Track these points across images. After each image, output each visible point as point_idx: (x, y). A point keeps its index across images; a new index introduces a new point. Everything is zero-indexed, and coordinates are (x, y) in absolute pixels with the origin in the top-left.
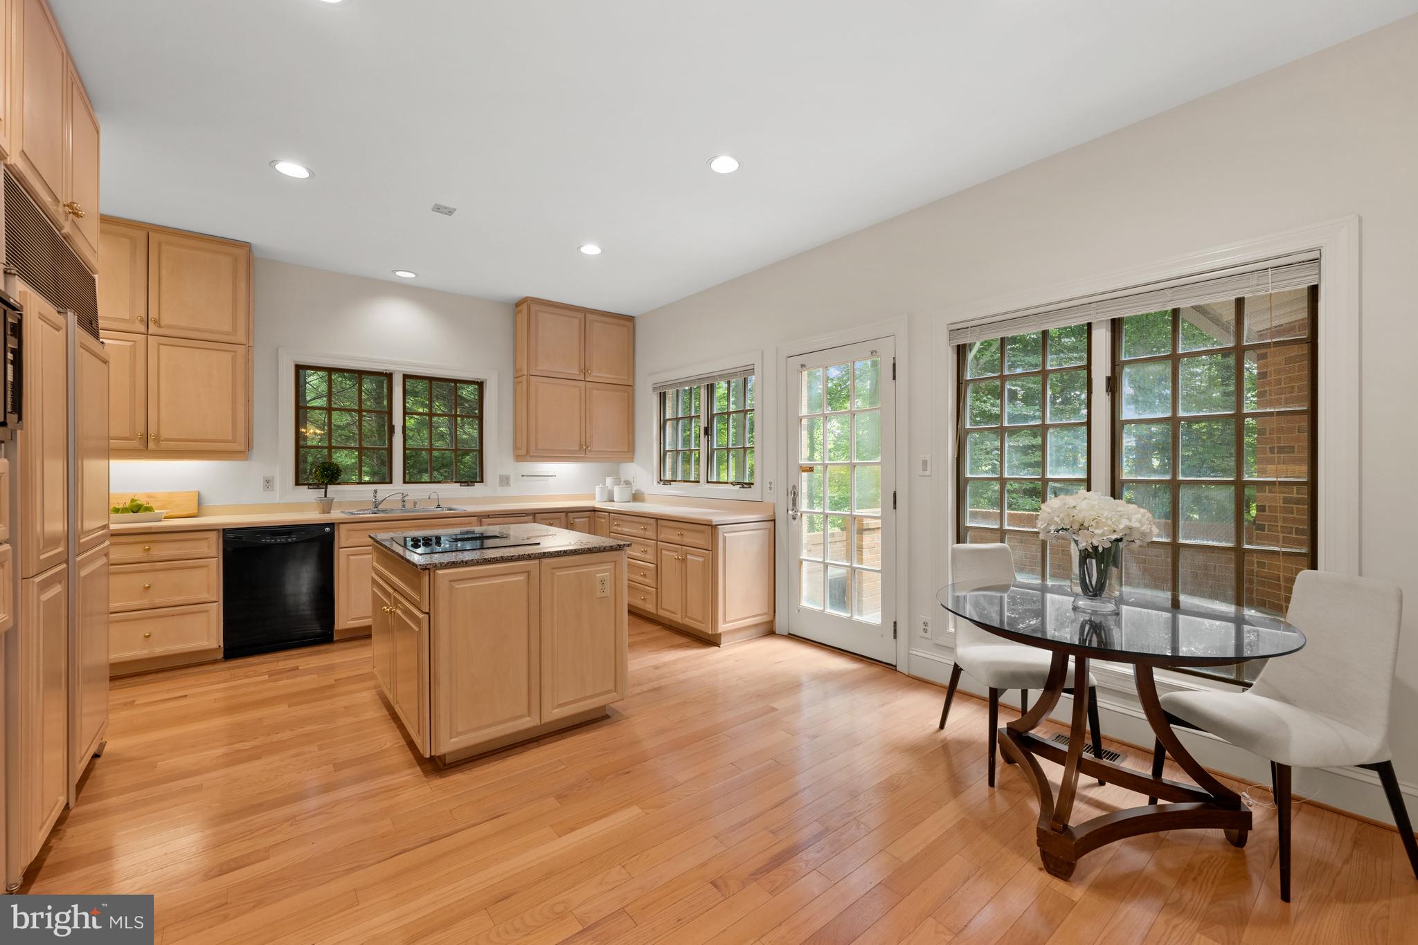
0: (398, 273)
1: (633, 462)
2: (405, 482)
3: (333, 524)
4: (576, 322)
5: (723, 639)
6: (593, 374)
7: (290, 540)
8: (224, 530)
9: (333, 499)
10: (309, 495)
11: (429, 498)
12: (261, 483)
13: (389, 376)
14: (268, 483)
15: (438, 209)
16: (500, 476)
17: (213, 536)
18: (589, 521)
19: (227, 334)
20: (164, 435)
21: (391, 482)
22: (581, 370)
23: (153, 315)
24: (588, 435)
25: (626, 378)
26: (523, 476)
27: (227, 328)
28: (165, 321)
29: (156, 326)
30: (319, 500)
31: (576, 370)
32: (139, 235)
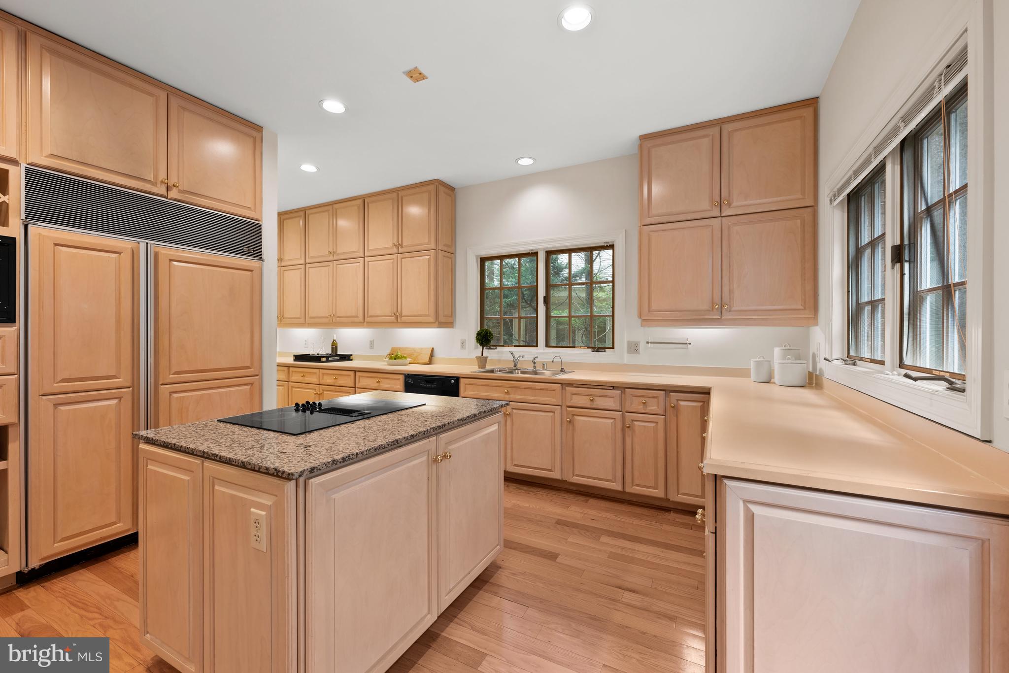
1: (817, 325)
2: (547, 346)
3: (458, 377)
4: (707, 141)
6: (735, 204)
7: (433, 386)
8: (407, 375)
9: (487, 357)
11: (553, 362)
12: (459, 344)
13: (535, 255)
14: (463, 343)
15: (412, 75)
16: (629, 342)
17: (402, 378)
19: (427, 244)
20: (406, 314)
21: (537, 346)
22: (713, 204)
23: (400, 242)
24: (726, 289)
25: (801, 197)
26: (648, 343)
27: (426, 241)
28: (404, 244)
29: (402, 247)
30: (477, 358)
31: (704, 205)
32: (395, 195)
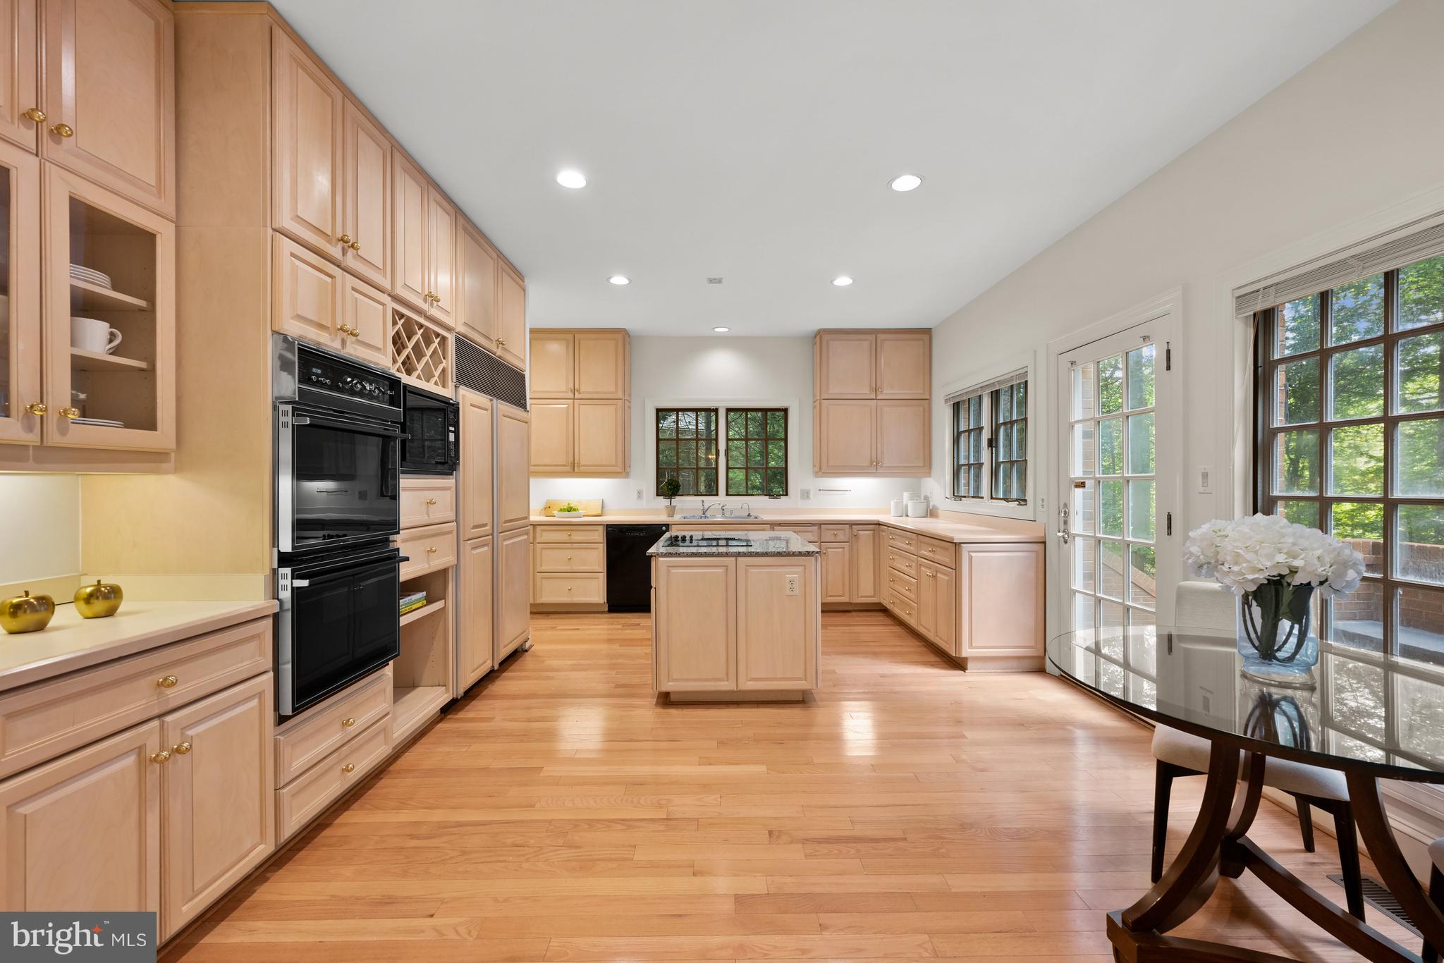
0: (716, 330)
1: (930, 477)
2: (727, 495)
3: (668, 525)
4: (866, 344)
5: (970, 665)
6: (884, 392)
7: (641, 534)
8: (607, 525)
9: (675, 507)
10: (663, 502)
11: (743, 508)
12: (635, 495)
13: (716, 411)
14: (640, 494)
15: (711, 281)
16: (801, 490)
17: (601, 529)
18: (874, 534)
19: (612, 393)
20: (582, 462)
21: (717, 495)
22: (871, 389)
23: (577, 387)
24: (879, 451)
25: (922, 392)
26: (820, 490)
27: (613, 389)
28: (582, 389)
29: (580, 393)
30: (667, 507)
31: (865, 391)
32: (570, 337)
